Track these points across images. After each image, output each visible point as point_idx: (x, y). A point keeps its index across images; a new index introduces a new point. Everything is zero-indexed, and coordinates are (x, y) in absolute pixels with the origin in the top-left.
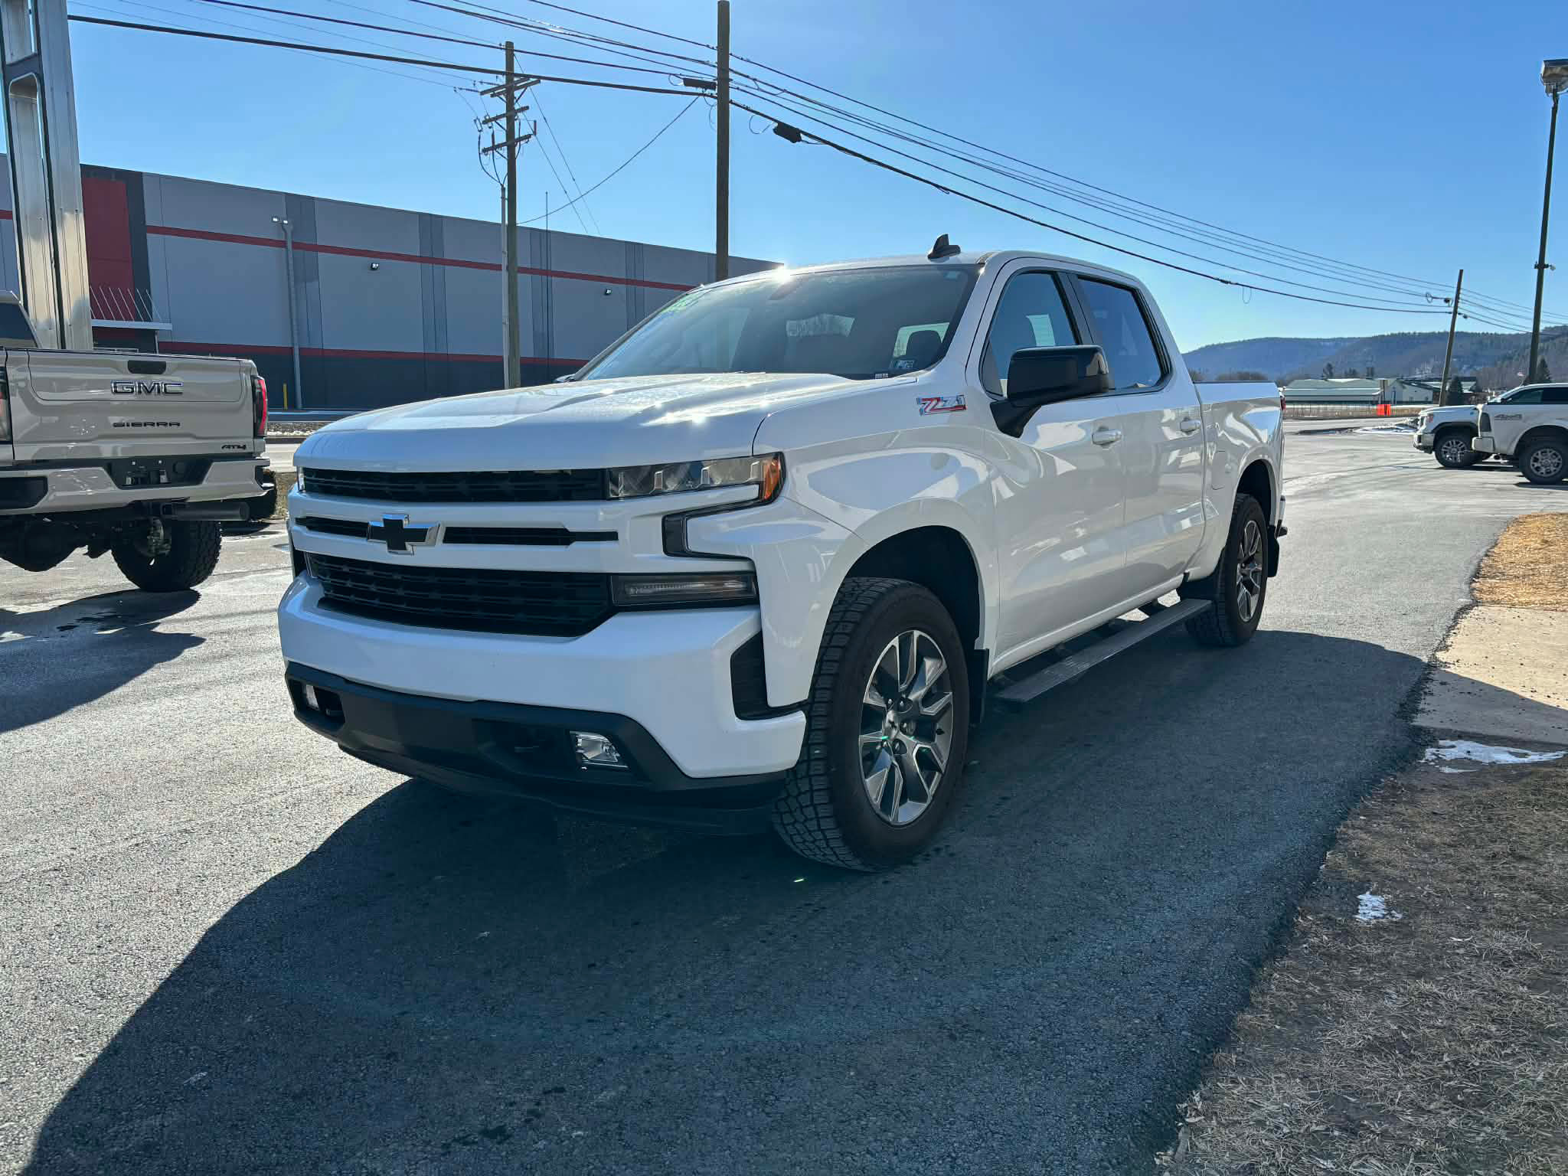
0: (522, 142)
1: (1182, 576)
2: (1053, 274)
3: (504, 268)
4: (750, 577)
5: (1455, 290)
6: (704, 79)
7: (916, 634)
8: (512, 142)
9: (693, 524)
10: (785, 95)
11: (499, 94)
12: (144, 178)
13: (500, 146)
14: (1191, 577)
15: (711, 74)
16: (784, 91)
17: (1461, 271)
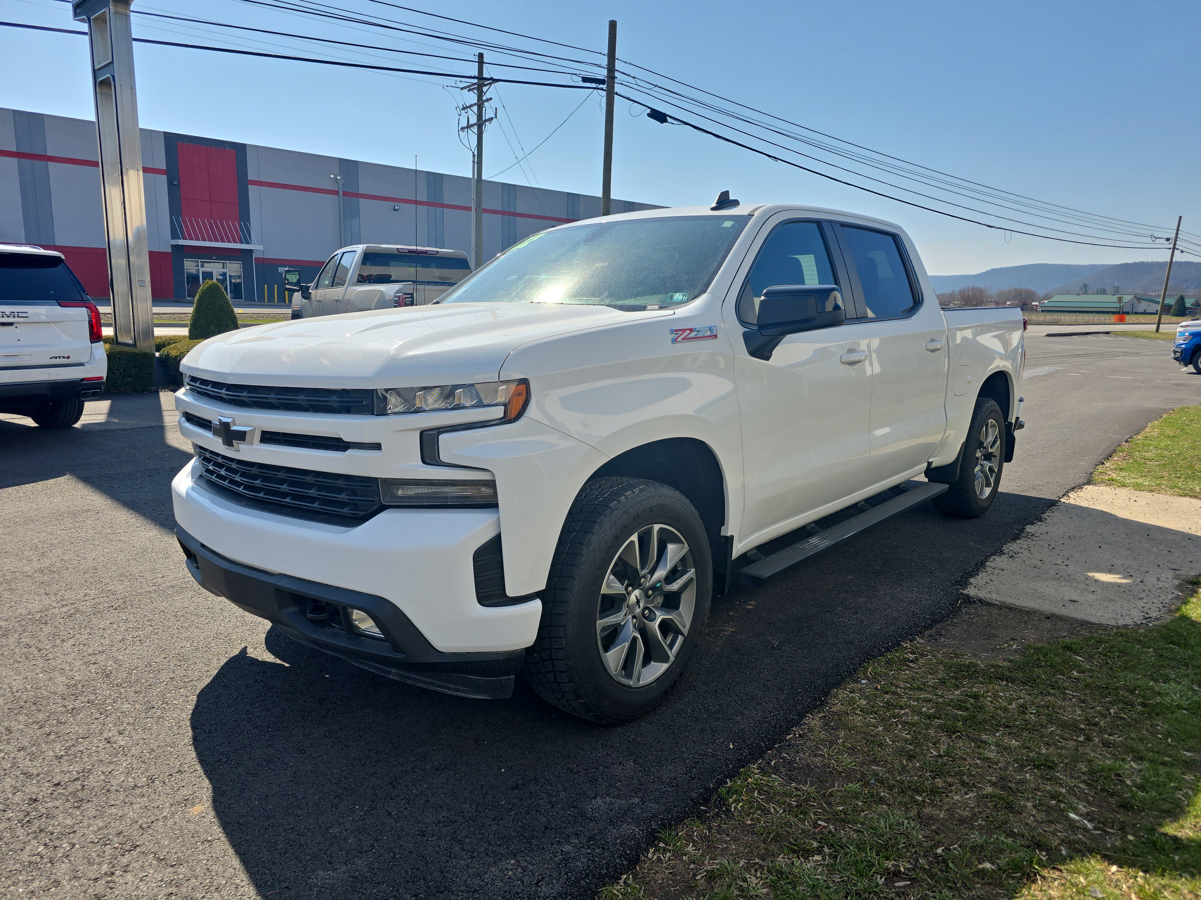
0: (487, 123)
1: (926, 464)
2: (819, 223)
3: (473, 209)
4: (492, 484)
5: (1175, 232)
6: (597, 78)
7: (657, 527)
8: (481, 123)
9: (443, 438)
10: (657, 89)
11: (474, 89)
12: (247, 147)
13: (472, 125)
14: (933, 466)
15: (602, 73)
16: (656, 86)
17: (1180, 217)
